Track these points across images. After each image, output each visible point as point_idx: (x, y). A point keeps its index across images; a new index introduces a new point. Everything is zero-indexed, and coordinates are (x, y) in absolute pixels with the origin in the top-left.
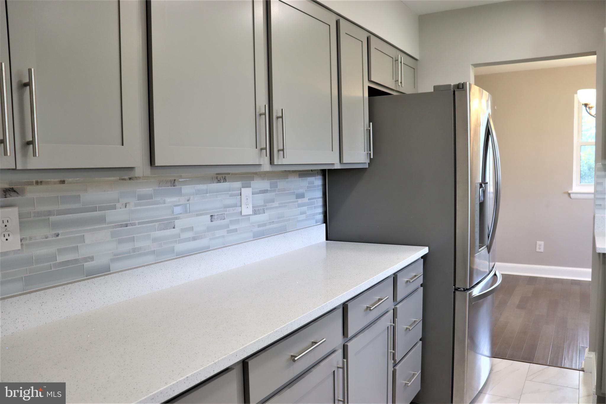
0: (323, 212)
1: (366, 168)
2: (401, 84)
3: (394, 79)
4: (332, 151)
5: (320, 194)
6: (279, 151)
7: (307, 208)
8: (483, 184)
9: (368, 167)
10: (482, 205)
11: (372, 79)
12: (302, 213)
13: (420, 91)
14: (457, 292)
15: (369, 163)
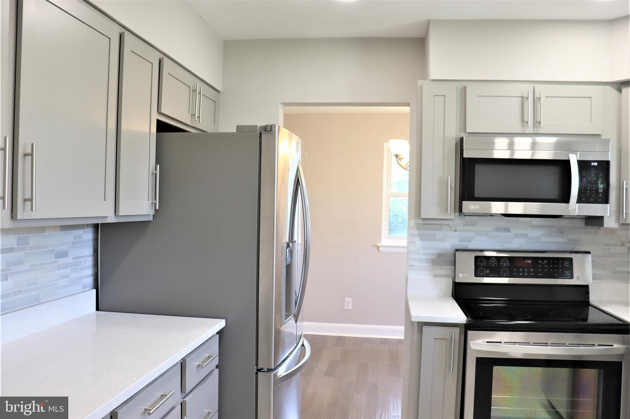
1: (150, 221)
2: (198, 118)
3: (190, 112)
4: (105, 200)
5: (89, 251)
6: (24, 201)
7: (71, 270)
8: (290, 243)
9: (152, 219)
10: (289, 268)
11: (163, 111)
12: (63, 277)
13: (221, 130)
14: (260, 374)
15: (153, 215)
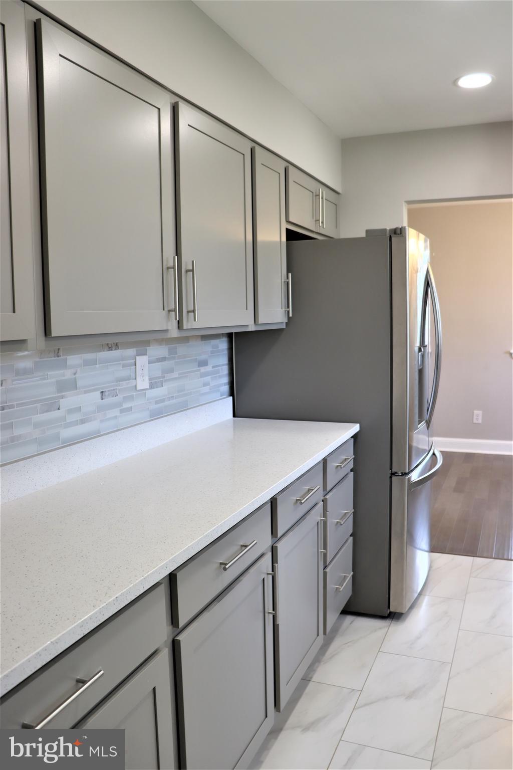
0: (229, 382)
1: (283, 329)
2: (322, 224)
3: (314, 218)
4: (247, 309)
5: (224, 360)
6: (188, 312)
7: (211, 378)
8: (422, 348)
9: (285, 327)
10: (421, 372)
11: (291, 219)
12: (205, 385)
14: (394, 478)
15: (286, 323)
